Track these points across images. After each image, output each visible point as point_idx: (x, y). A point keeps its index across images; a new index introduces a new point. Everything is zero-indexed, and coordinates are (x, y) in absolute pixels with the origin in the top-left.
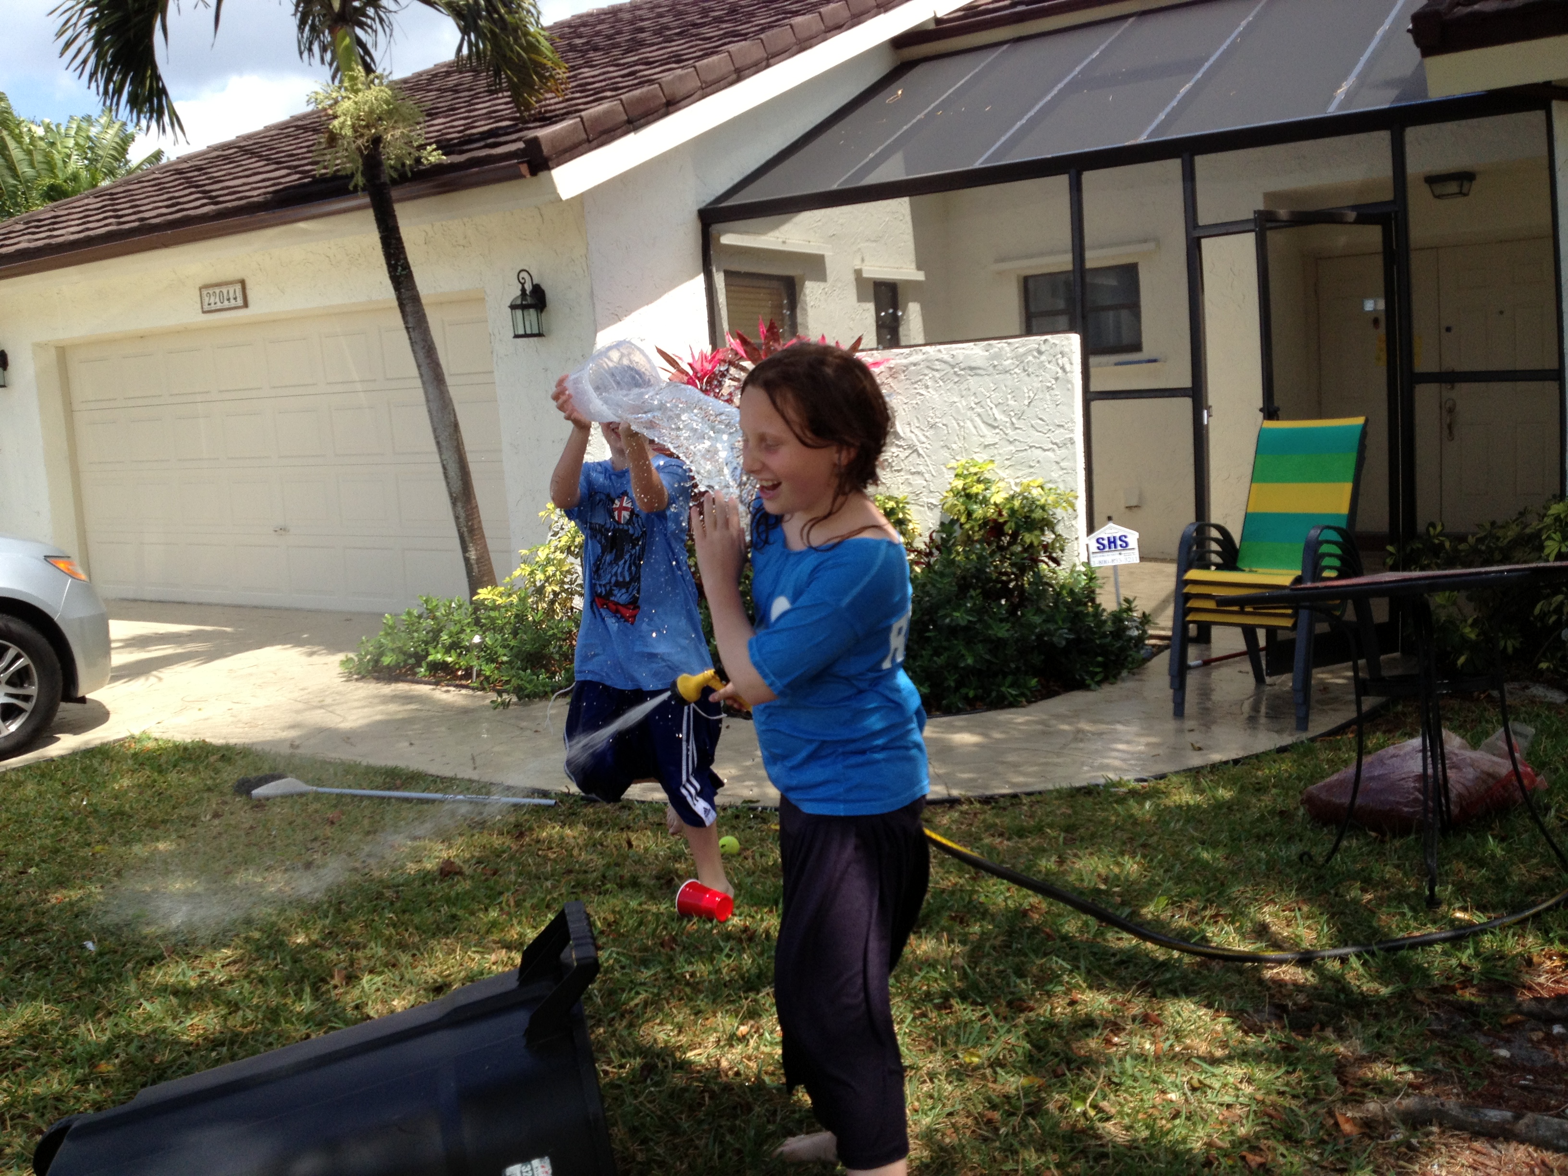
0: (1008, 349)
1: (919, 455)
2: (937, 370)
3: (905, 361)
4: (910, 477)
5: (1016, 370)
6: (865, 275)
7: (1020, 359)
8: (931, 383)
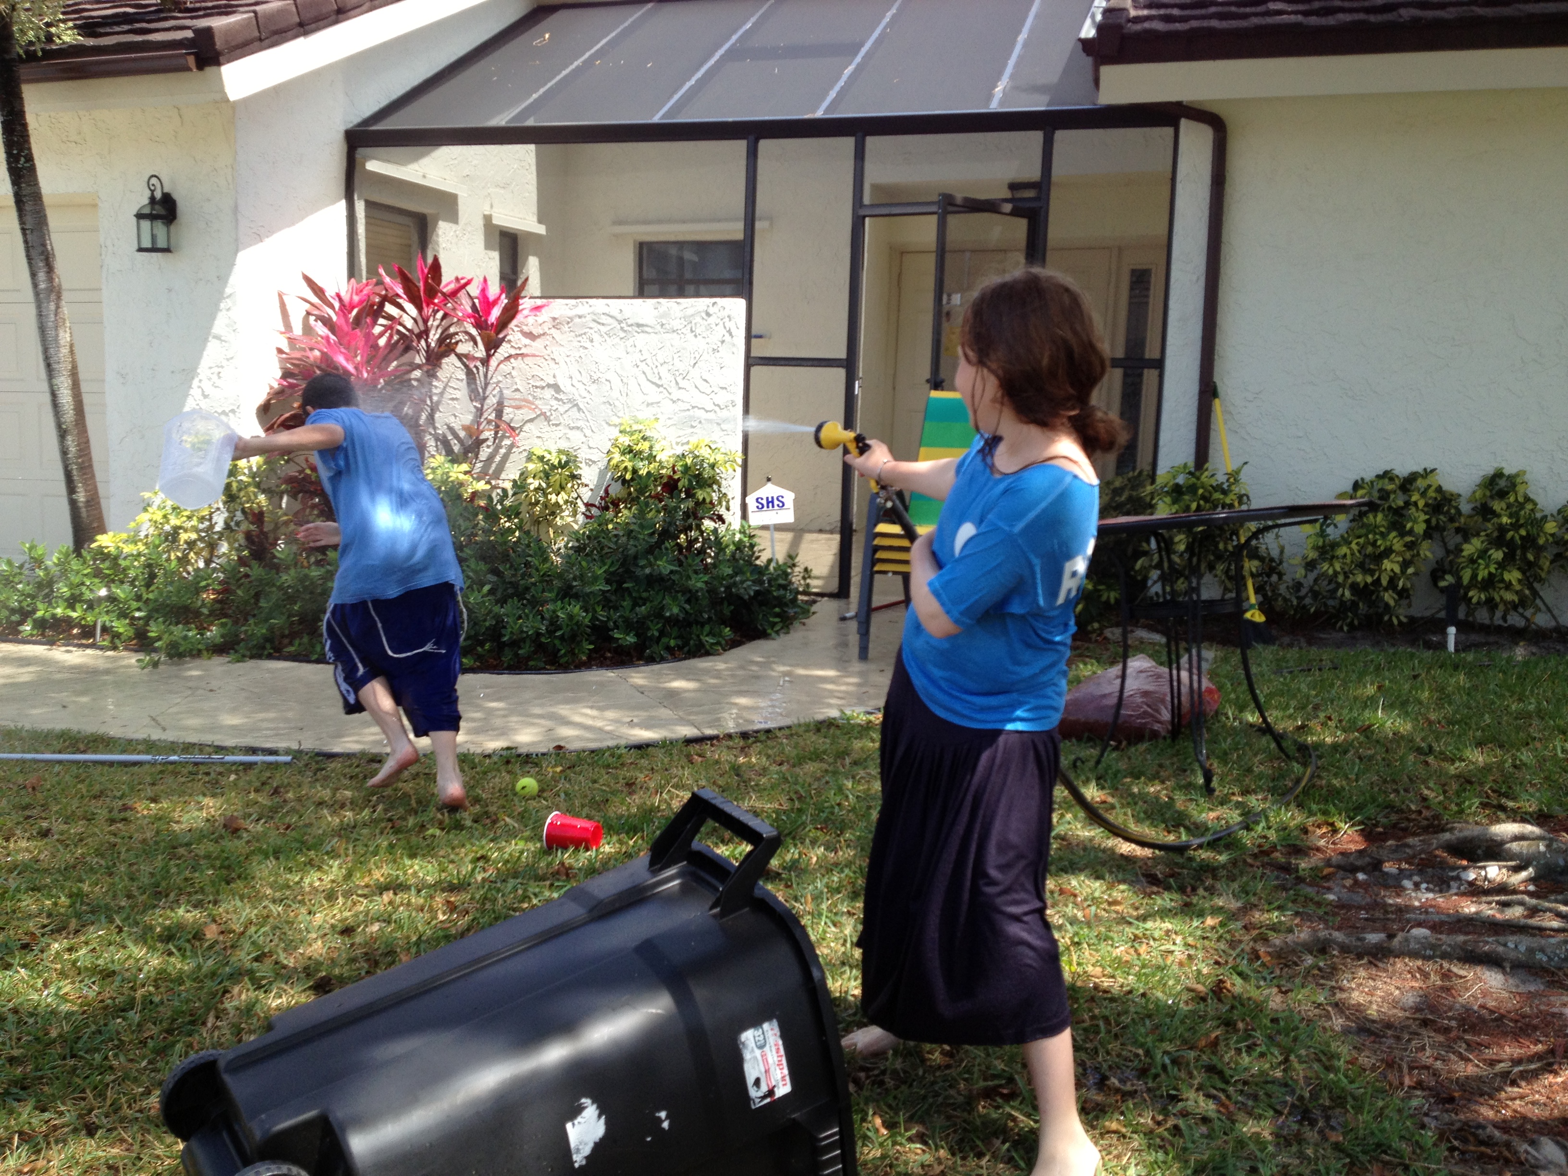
0: (677, 308)
1: (579, 409)
2: (603, 324)
3: (570, 313)
4: (568, 431)
5: (683, 330)
6: (495, 222)
7: (688, 320)
8: (596, 337)
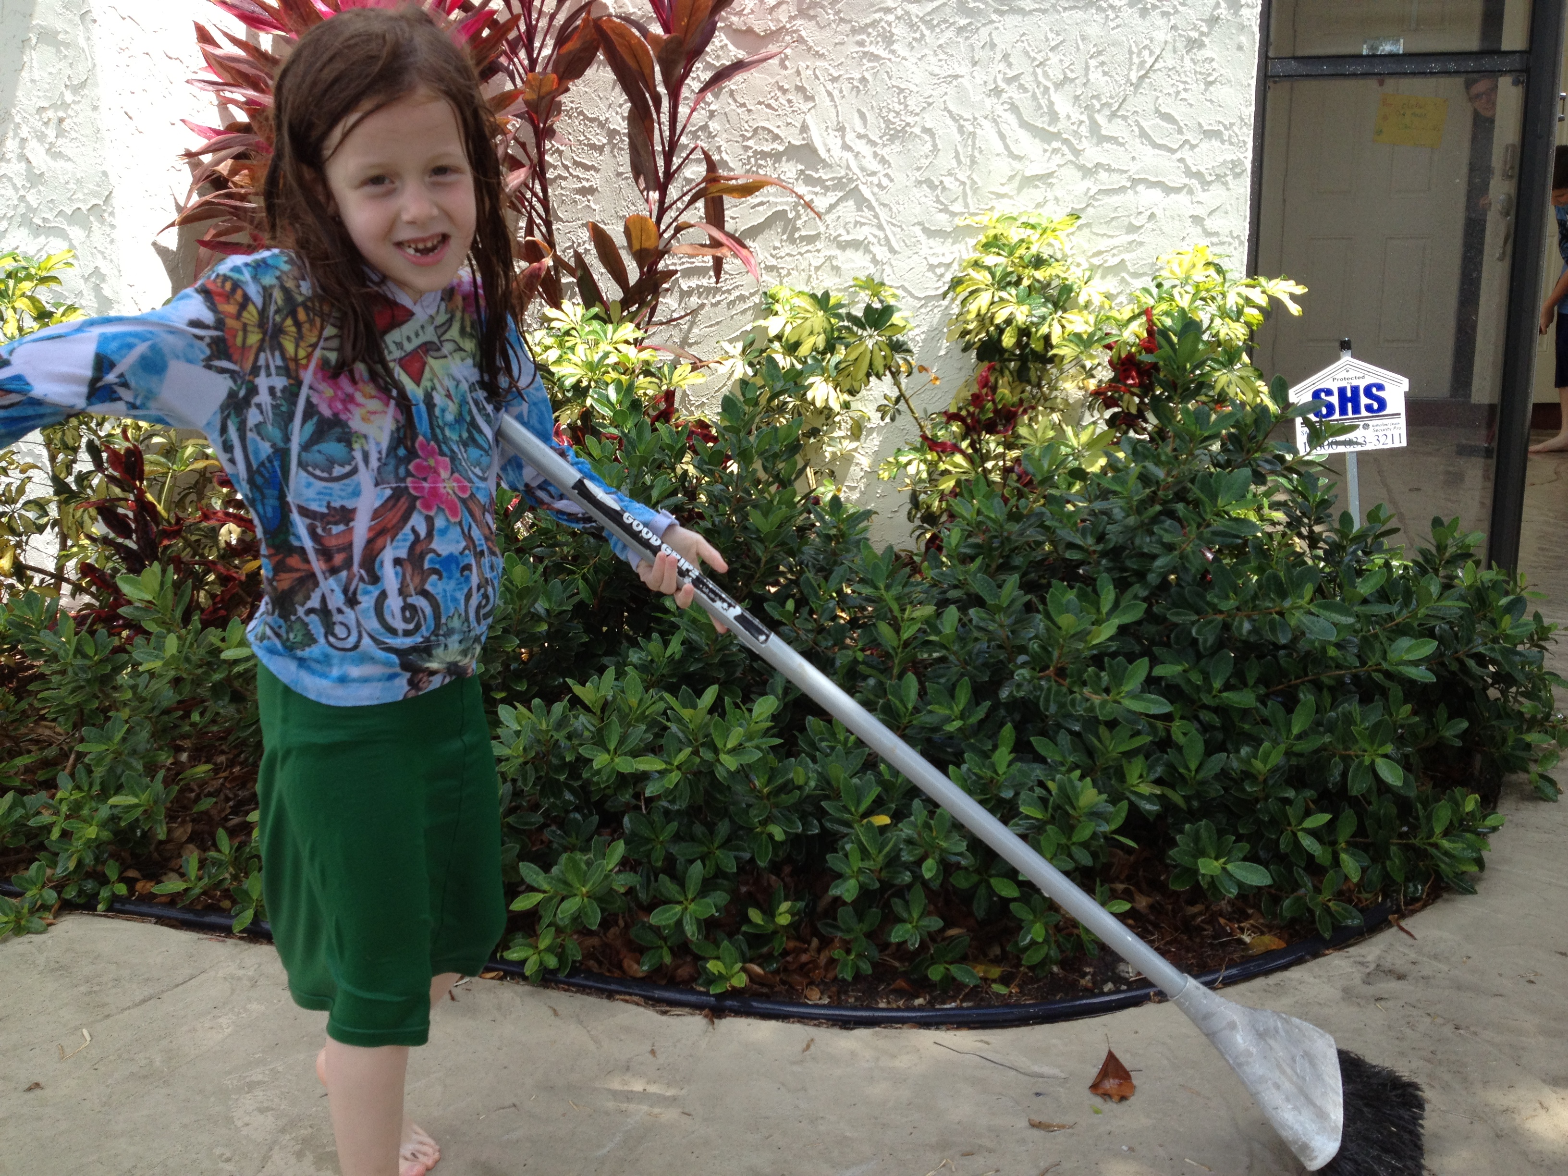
1: (862, 203)
4: (835, 252)
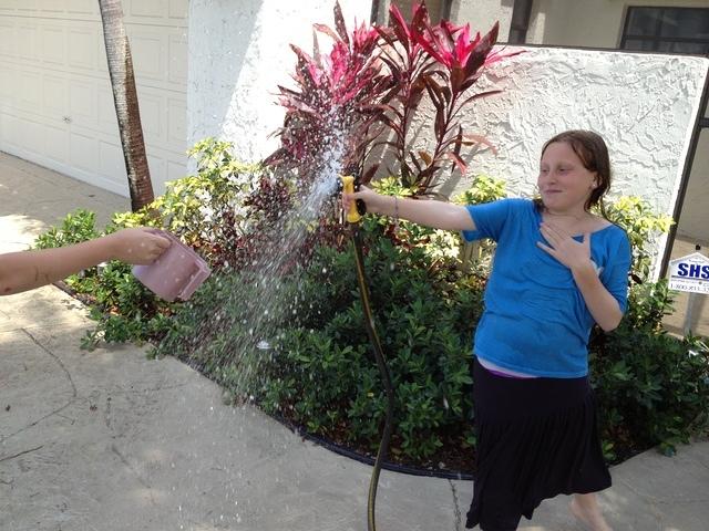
0: (633, 63)
2: (559, 72)
3: (530, 59)
5: (636, 85)
7: (643, 75)
8: (550, 84)
